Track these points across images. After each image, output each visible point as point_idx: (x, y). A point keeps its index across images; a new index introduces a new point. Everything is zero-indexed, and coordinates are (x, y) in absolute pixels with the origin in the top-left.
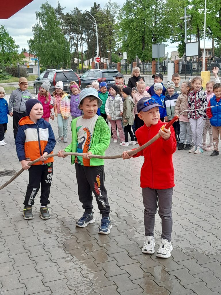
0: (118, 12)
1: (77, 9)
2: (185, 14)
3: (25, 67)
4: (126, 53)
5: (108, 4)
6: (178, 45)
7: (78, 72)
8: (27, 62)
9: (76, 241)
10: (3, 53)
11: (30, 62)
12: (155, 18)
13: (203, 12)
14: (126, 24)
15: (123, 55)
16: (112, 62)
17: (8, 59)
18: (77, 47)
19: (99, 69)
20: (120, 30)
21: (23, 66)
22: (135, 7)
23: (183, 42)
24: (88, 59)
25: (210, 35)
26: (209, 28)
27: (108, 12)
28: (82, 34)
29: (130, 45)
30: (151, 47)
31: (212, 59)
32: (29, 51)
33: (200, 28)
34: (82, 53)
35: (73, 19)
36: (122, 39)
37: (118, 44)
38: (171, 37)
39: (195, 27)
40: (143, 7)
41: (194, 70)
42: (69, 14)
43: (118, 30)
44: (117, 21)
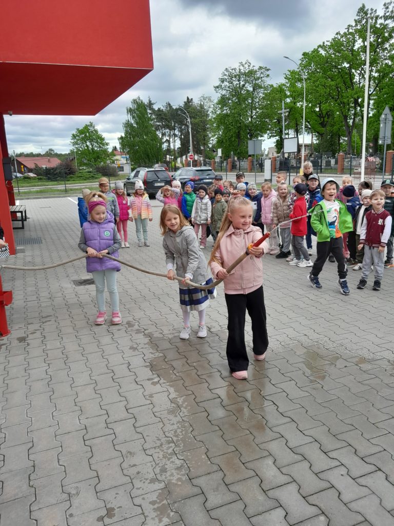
0: (212, 106)
1: (169, 104)
2: (283, 107)
3: (115, 165)
4: (221, 149)
5: (202, 98)
6: (275, 140)
7: (171, 170)
8: (117, 160)
9: (164, 360)
10: (93, 151)
11: (121, 160)
12: (251, 112)
13: (302, 106)
14: (221, 119)
15: (217, 151)
16: (207, 160)
17: (98, 157)
18: (169, 144)
19: (193, 167)
20: (215, 125)
21: (113, 165)
22: (230, 101)
23: (281, 137)
24: (181, 156)
25: (309, 130)
26: (308, 122)
27: (202, 106)
28: (175, 130)
29: (224, 141)
30: (247, 143)
31: (311, 155)
32: (120, 148)
33: (298, 123)
34: (174, 150)
35: (165, 114)
36: (217, 134)
37: (213, 140)
38: (268, 132)
39: (294, 122)
40: (239, 101)
41: (293, 168)
42: (161, 109)
43: (212, 125)
44: (211, 116)
